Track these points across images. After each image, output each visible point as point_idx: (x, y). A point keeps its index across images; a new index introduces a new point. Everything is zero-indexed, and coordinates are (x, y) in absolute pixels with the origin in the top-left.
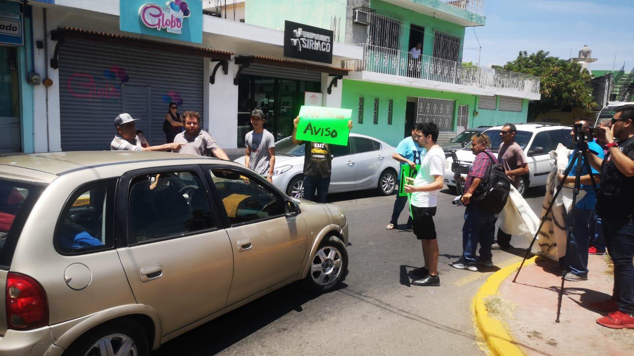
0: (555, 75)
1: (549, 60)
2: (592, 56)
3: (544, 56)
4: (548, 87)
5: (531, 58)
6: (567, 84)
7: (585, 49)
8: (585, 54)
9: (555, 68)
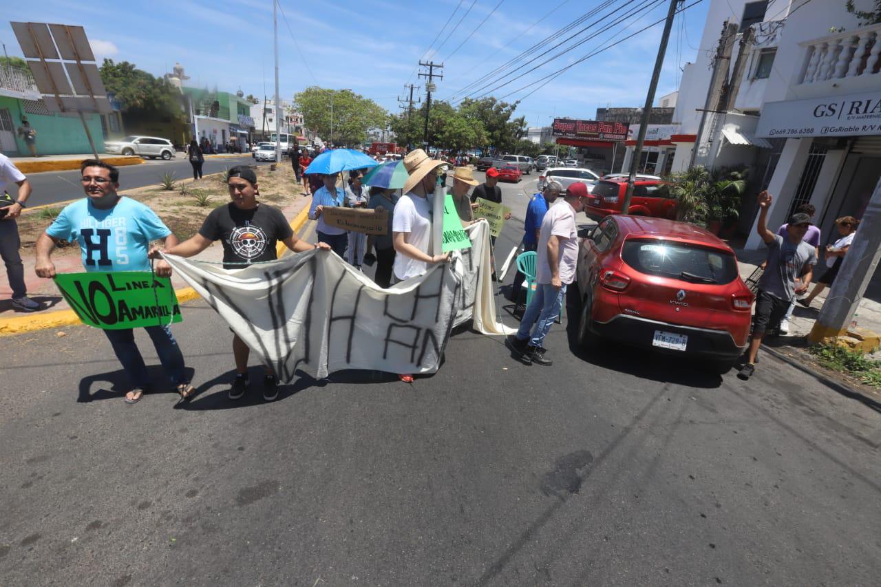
0: (144, 87)
1: (136, 73)
3: (131, 68)
4: (139, 97)
5: (118, 67)
6: (156, 97)
7: (178, 66)
8: (178, 72)
9: (142, 81)
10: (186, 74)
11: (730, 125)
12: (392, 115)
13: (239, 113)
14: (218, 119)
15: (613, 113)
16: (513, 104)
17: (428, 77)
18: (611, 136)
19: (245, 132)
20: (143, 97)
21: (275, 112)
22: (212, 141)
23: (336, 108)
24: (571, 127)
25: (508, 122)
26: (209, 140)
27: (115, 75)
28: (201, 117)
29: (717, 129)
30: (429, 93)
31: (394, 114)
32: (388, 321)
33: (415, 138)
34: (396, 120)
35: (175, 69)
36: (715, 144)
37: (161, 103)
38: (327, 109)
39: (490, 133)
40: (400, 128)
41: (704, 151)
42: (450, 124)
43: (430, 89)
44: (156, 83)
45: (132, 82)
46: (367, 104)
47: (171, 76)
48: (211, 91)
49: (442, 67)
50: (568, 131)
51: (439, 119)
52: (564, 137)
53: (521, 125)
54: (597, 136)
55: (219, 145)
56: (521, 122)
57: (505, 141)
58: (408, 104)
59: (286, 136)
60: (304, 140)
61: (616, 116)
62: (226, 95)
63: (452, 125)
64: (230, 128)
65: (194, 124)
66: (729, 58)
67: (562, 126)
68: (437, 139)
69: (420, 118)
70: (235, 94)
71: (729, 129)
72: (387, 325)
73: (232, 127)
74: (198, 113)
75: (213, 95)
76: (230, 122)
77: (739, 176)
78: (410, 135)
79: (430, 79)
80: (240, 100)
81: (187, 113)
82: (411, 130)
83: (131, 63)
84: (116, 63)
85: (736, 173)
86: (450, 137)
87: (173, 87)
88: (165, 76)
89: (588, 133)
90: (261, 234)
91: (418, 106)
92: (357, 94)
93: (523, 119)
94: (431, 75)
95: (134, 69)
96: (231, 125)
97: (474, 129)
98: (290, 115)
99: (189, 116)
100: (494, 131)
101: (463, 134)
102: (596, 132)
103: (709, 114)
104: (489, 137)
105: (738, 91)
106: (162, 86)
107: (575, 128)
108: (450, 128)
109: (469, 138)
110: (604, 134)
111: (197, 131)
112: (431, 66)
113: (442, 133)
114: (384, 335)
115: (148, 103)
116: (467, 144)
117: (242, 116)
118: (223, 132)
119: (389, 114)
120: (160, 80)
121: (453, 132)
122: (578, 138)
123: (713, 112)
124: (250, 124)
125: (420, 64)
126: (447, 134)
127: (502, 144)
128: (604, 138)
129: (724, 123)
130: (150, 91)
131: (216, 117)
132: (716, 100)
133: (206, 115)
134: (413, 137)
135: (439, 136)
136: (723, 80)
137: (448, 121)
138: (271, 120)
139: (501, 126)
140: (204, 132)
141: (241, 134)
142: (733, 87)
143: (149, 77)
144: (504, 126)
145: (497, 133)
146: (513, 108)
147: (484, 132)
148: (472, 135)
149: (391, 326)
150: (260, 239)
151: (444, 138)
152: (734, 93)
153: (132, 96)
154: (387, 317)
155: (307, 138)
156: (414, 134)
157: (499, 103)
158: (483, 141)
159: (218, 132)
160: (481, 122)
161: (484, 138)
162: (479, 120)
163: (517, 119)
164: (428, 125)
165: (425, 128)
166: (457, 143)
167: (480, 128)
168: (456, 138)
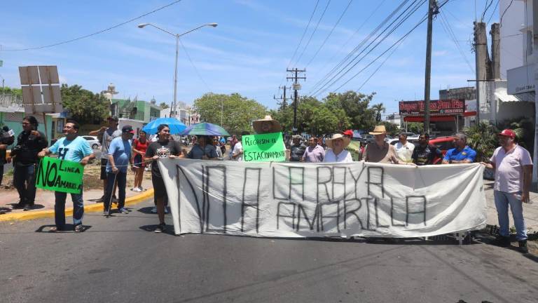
0: (86, 101)
1: (81, 92)
2: (116, 91)
3: (79, 88)
4: (80, 108)
5: (70, 89)
6: (93, 107)
7: (111, 86)
8: (111, 90)
9: (85, 97)
10: (116, 90)
11: (500, 88)
13: (151, 115)
15: (454, 93)
16: (369, 95)
17: (294, 80)
18: (451, 111)
20: (84, 107)
21: (180, 114)
23: (225, 108)
24: (414, 107)
25: (366, 109)
27: (67, 94)
29: (490, 93)
30: (296, 91)
31: (273, 109)
32: (277, 201)
34: (275, 113)
35: (109, 88)
36: (493, 104)
37: (96, 111)
38: (220, 109)
39: (351, 118)
41: (486, 110)
42: (316, 113)
43: (296, 87)
44: (94, 97)
45: (78, 98)
46: (251, 103)
47: (105, 92)
48: (132, 100)
49: (305, 71)
51: (307, 111)
52: (410, 115)
53: (380, 110)
56: (379, 107)
57: (365, 124)
58: (282, 101)
61: (456, 94)
62: (143, 103)
63: (318, 114)
66: (485, 44)
67: (407, 107)
68: (305, 126)
69: (291, 111)
70: (150, 102)
71: (501, 92)
74: (121, 116)
75: (133, 103)
77: (518, 125)
78: (284, 124)
79: (296, 80)
80: (153, 106)
82: (285, 121)
83: (79, 85)
84: (69, 86)
85: (515, 123)
86: (316, 124)
87: (105, 99)
88: (102, 93)
91: (290, 102)
92: (243, 97)
93: (381, 105)
94: (296, 78)
95: (81, 89)
97: (337, 116)
98: (191, 115)
100: (355, 116)
101: (327, 120)
102: (438, 109)
103: (481, 83)
104: (351, 121)
105: (499, 65)
106: (99, 99)
108: (316, 117)
109: (332, 123)
112: (296, 71)
113: (310, 121)
115: (86, 111)
117: (154, 117)
120: (98, 95)
121: (319, 119)
122: (421, 115)
123: (484, 81)
125: (288, 71)
126: (314, 121)
127: (363, 126)
128: (444, 113)
129: (495, 88)
130: (89, 103)
131: (134, 118)
132: (483, 72)
133: (127, 118)
134: (286, 125)
135: (308, 124)
136: (485, 58)
137: (314, 111)
139: (361, 113)
142: (494, 62)
143: (91, 94)
144: (364, 112)
145: (358, 118)
146: (370, 98)
147: (346, 118)
148: (335, 120)
149: (279, 204)
151: (312, 125)
152: (496, 67)
153: (76, 107)
156: (287, 123)
157: (358, 94)
160: (343, 110)
161: (347, 122)
162: (341, 109)
163: (375, 106)
164: (298, 115)
165: (295, 118)
166: (323, 128)
167: (342, 115)
168: (321, 124)
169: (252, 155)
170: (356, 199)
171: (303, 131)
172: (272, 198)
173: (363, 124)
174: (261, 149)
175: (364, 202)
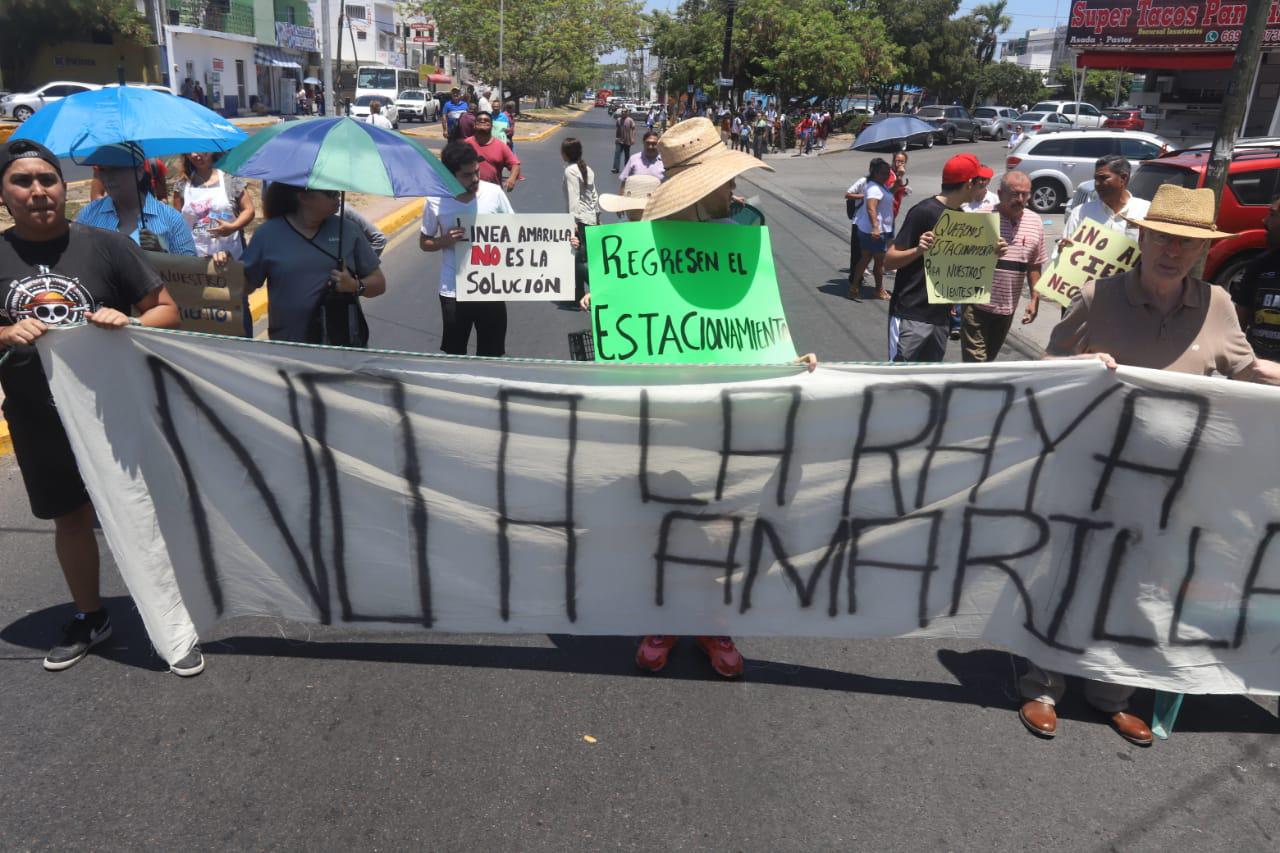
12: (656, 13)
13: (277, 18)
14: (225, 35)
19: (294, 65)
21: (373, 17)
22: (210, 88)
25: (953, 18)
26: (202, 85)
28: (181, 28)
32: (656, 512)
33: (703, 72)
34: (664, 26)
39: (901, 50)
40: (672, 45)
42: (794, 32)
50: (1108, 32)
51: (767, 20)
52: (1100, 46)
53: (994, 23)
54: (1200, 39)
55: (227, 98)
56: (994, 16)
57: (944, 69)
59: (393, 72)
60: (449, 82)
63: (799, 33)
64: (257, 56)
65: (165, 48)
67: (1093, 18)
68: (759, 70)
69: (717, 19)
72: (658, 522)
73: (261, 54)
74: (174, 18)
76: (254, 40)
78: (692, 62)
81: (149, 20)
82: (696, 51)
89: (1171, 32)
90: (77, 290)
93: (1000, 7)
96: (259, 47)
97: (858, 40)
98: (408, 21)
99: (153, 28)
100: (912, 43)
101: (826, 54)
102: (1197, 26)
104: (898, 60)
107: (1132, 22)
108: (794, 42)
109: (843, 64)
110: (1220, 30)
111: (172, 64)
113: (775, 54)
114: (653, 545)
116: (838, 82)
117: (284, 25)
118: (240, 65)
119: (647, 11)
121: (800, 51)
122: (1141, 48)
124: (306, 44)
126: (784, 56)
128: (1218, 41)
131: (221, 27)
133: (196, 23)
135: (766, 63)
137: (789, 23)
138: (362, 35)
139: (932, 30)
140: (190, 66)
141: (284, 68)
144: (940, 31)
145: (922, 49)
147: (886, 48)
148: (852, 57)
149: (668, 520)
150: (78, 302)
151: (778, 67)
154: (652, 504)
155: (454, 80)
156: (702, 60)
158: (886, 69)
159: (225, 65)
160: (878, 21)
161: (887, 61)
162: (872, 16)
163: (982, 10)
164: (736, 33)
165: (727, 44)
166: (810, 80)
167: (874, 37)
168: (806, 68)
169: (636, 328)
170: (1028, 513)
171: (750, 85)
172: (638, 500)
173: (939, 70)
174: (685, 293)
175: (1061, 533)
